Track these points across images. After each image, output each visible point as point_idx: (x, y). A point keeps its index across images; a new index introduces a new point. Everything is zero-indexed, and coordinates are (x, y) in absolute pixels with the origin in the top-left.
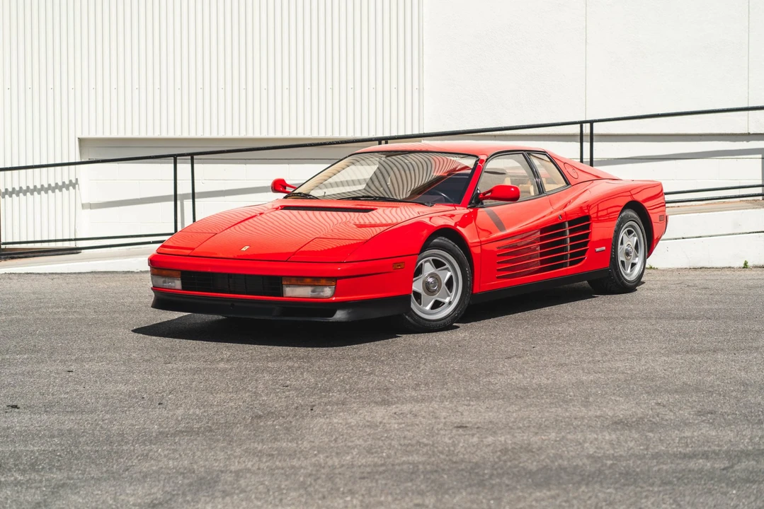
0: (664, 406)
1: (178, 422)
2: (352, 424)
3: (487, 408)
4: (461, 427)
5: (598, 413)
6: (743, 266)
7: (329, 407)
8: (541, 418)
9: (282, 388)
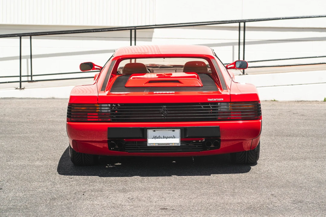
0: (275, 197)
1: (10, 201)
2: (105, 205)
3: (179, 195)
4: (164, 209)
5: (239, 201)
6: (323, 100)
7: (93, 193)
8: (208, 203)
9: (69, 179)
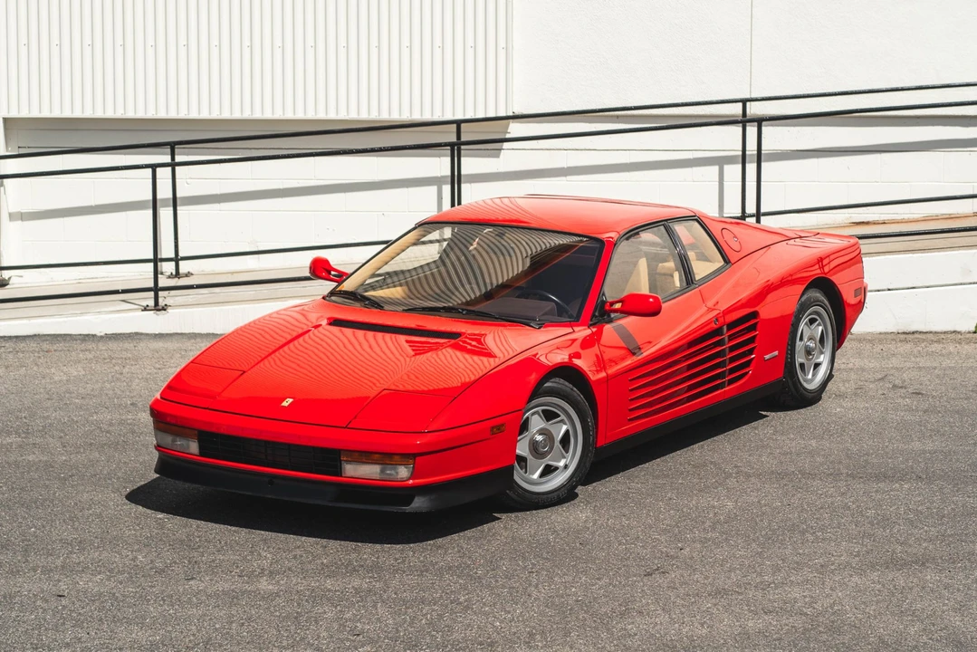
6: (973, 327)
9: (353, 638)
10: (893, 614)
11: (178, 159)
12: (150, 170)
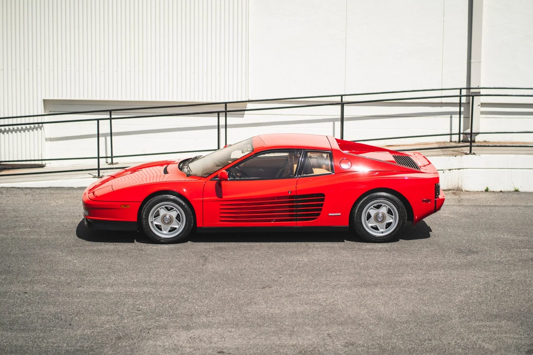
0: (331, 337)
1: (77, 341)
3: (240, 335)
4: (221, 352)
7: (158, 330)
8: (264, 346)
9: (137, 312)
10: (357, 305)
11: (113, 117)
12: (96, 121)
